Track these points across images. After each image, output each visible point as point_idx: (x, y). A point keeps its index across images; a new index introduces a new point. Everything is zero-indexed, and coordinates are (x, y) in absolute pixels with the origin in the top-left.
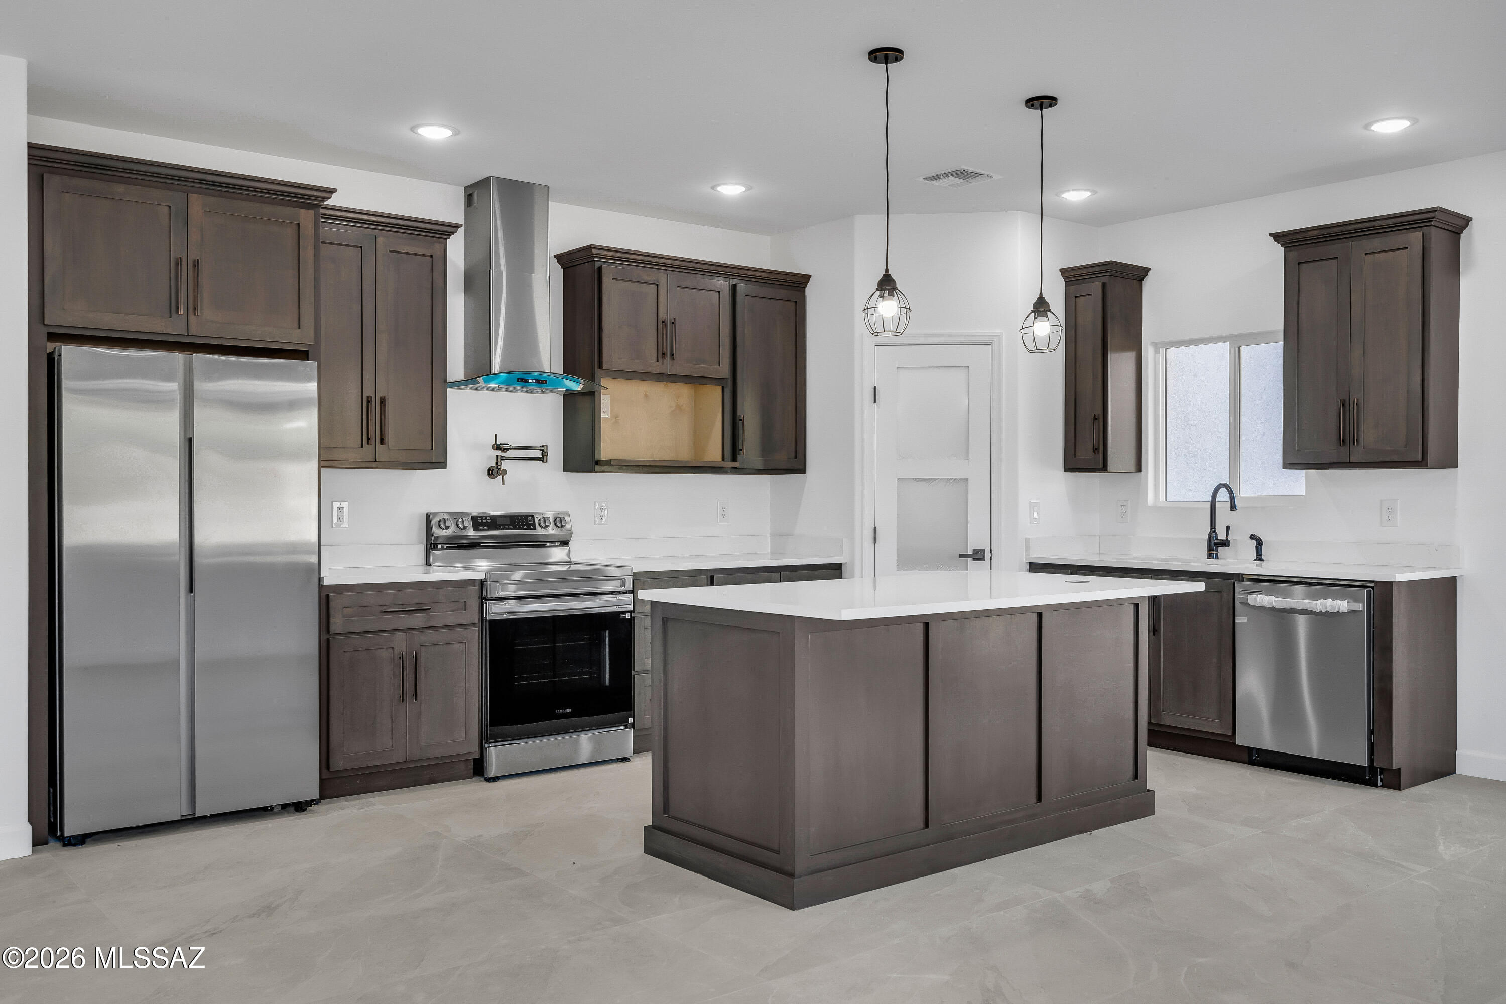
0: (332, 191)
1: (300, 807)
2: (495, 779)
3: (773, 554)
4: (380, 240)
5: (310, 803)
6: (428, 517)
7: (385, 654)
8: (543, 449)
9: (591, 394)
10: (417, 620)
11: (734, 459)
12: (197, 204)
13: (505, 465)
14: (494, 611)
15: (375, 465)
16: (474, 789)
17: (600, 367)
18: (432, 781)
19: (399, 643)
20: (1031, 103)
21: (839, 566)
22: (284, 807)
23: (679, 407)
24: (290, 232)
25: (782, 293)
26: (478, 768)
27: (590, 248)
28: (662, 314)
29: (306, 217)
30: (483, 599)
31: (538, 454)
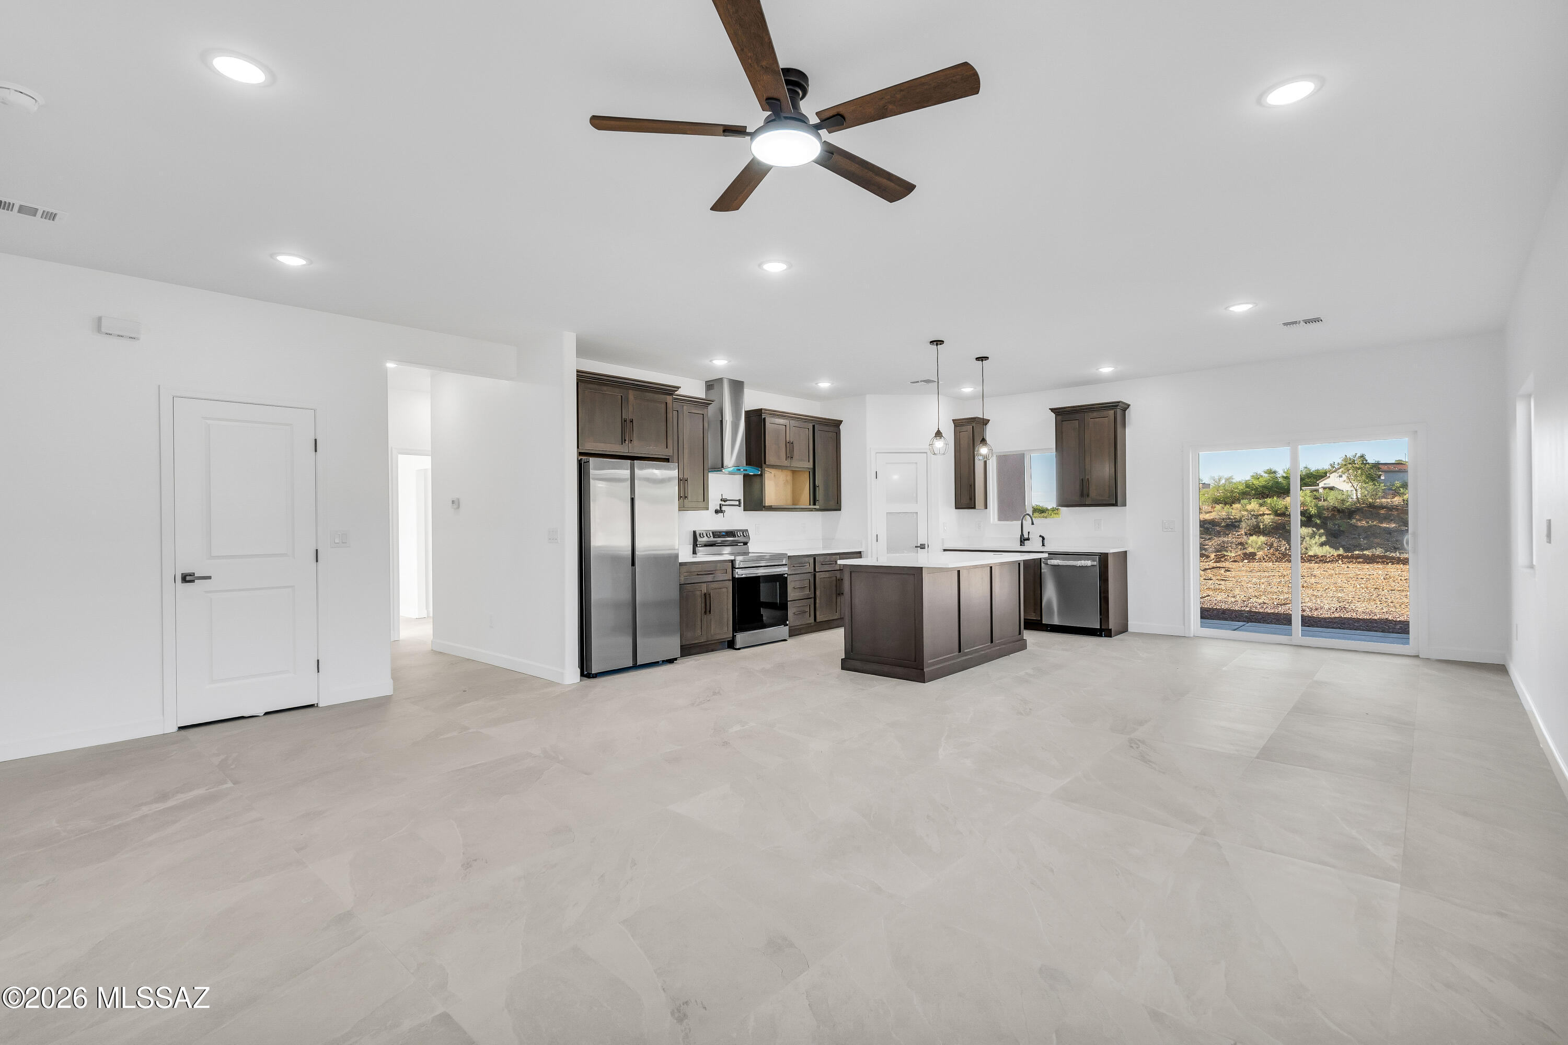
0: (678, 388)
1: (671, 661)
2: (739, 649)
3: (824, 548)
4: (685, 407)
5: (676, 659)
6: (694, 532)
7: (698, 593)
8: (739, 501)
9: (761, 475)
10: (709, 578)
11: (814, 504)
12: (631, 395)
13: (724, 508)
14: (740, 573)
15: (684, 509)
16: (729, 654)
17: (765, 463)
18: (713, 650)
19: (704, 589)
20: (978, 359)
21: (860, 552)
22: (663, 661)
23: (787, 481)
24: (663, 406)
25: (832, 429)
26: (731, 645)
27: (761, 410)
28: (788, 440)
29: (669, 399)
30: (733, 567)
31: (737, 503)
